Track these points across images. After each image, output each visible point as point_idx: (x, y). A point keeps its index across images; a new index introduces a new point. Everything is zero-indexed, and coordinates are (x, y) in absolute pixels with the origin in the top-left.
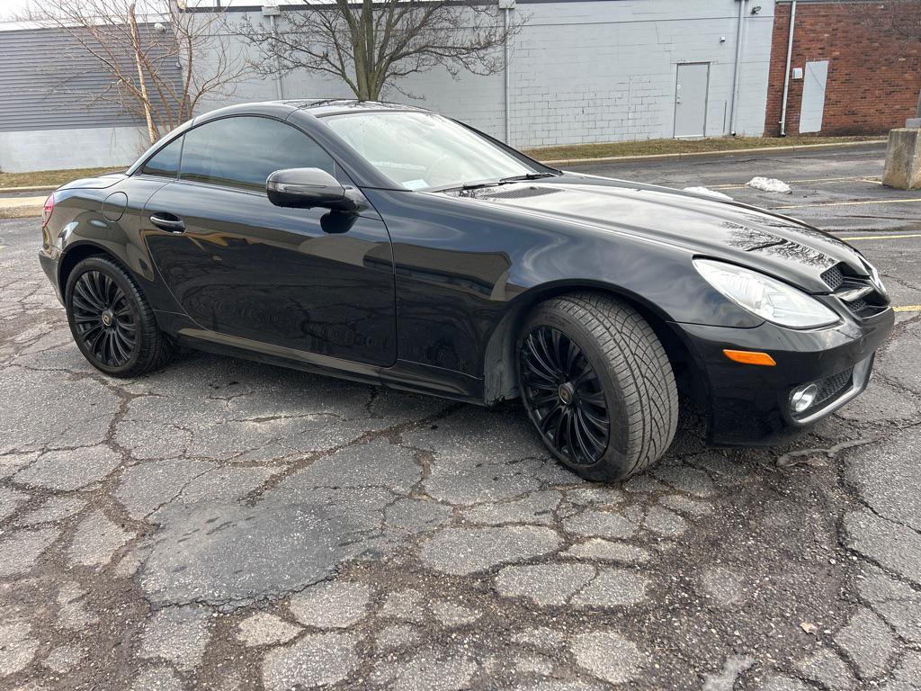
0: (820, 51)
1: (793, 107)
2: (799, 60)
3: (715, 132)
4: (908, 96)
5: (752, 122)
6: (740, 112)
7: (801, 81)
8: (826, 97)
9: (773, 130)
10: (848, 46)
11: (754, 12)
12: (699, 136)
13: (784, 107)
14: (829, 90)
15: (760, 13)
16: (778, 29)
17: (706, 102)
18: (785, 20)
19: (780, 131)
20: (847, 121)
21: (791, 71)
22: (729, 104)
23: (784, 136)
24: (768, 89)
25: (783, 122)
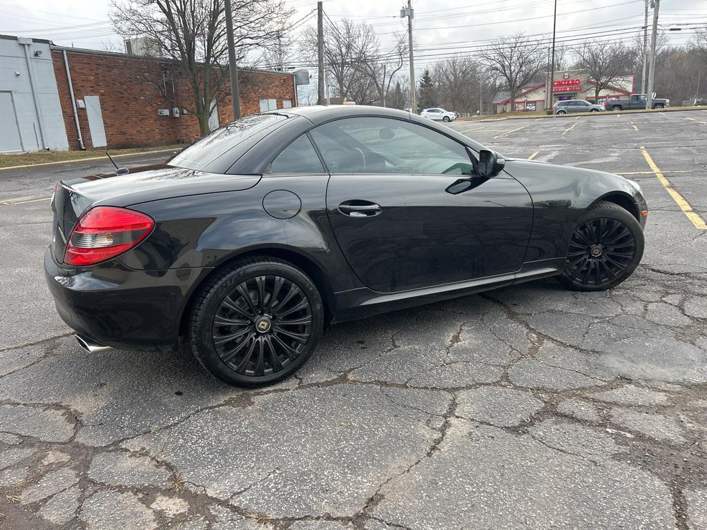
0: (92, 89)
1: (84, 128)
2: (80, 95)
3: (32, 147)
4: (152, 122)
5: (58, 140)
6: (47, 131)
7: (84, 110)
8: (104, 122)
9: (75, 145)
10: (108, 86)
11: (36, 55)
12: (19, 151)
13: (79, 128)
14: (105, 117)
15: (41, 56)
16: (57, 69)
17: (17, 124)
18: (60, 64)
19: (80, 146)
20: (121, 139)
21: (76, 102)
22: (37, 126)
23: (85, 150)
24: (63, 115)
25: (81, 139)
